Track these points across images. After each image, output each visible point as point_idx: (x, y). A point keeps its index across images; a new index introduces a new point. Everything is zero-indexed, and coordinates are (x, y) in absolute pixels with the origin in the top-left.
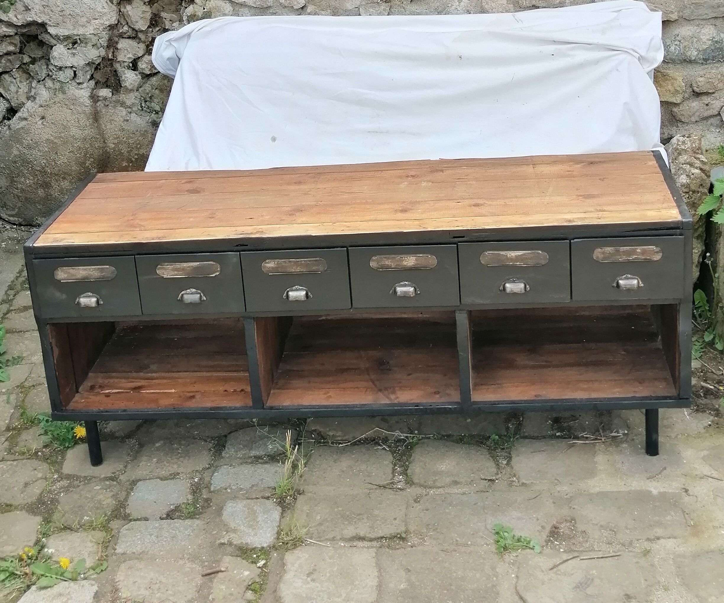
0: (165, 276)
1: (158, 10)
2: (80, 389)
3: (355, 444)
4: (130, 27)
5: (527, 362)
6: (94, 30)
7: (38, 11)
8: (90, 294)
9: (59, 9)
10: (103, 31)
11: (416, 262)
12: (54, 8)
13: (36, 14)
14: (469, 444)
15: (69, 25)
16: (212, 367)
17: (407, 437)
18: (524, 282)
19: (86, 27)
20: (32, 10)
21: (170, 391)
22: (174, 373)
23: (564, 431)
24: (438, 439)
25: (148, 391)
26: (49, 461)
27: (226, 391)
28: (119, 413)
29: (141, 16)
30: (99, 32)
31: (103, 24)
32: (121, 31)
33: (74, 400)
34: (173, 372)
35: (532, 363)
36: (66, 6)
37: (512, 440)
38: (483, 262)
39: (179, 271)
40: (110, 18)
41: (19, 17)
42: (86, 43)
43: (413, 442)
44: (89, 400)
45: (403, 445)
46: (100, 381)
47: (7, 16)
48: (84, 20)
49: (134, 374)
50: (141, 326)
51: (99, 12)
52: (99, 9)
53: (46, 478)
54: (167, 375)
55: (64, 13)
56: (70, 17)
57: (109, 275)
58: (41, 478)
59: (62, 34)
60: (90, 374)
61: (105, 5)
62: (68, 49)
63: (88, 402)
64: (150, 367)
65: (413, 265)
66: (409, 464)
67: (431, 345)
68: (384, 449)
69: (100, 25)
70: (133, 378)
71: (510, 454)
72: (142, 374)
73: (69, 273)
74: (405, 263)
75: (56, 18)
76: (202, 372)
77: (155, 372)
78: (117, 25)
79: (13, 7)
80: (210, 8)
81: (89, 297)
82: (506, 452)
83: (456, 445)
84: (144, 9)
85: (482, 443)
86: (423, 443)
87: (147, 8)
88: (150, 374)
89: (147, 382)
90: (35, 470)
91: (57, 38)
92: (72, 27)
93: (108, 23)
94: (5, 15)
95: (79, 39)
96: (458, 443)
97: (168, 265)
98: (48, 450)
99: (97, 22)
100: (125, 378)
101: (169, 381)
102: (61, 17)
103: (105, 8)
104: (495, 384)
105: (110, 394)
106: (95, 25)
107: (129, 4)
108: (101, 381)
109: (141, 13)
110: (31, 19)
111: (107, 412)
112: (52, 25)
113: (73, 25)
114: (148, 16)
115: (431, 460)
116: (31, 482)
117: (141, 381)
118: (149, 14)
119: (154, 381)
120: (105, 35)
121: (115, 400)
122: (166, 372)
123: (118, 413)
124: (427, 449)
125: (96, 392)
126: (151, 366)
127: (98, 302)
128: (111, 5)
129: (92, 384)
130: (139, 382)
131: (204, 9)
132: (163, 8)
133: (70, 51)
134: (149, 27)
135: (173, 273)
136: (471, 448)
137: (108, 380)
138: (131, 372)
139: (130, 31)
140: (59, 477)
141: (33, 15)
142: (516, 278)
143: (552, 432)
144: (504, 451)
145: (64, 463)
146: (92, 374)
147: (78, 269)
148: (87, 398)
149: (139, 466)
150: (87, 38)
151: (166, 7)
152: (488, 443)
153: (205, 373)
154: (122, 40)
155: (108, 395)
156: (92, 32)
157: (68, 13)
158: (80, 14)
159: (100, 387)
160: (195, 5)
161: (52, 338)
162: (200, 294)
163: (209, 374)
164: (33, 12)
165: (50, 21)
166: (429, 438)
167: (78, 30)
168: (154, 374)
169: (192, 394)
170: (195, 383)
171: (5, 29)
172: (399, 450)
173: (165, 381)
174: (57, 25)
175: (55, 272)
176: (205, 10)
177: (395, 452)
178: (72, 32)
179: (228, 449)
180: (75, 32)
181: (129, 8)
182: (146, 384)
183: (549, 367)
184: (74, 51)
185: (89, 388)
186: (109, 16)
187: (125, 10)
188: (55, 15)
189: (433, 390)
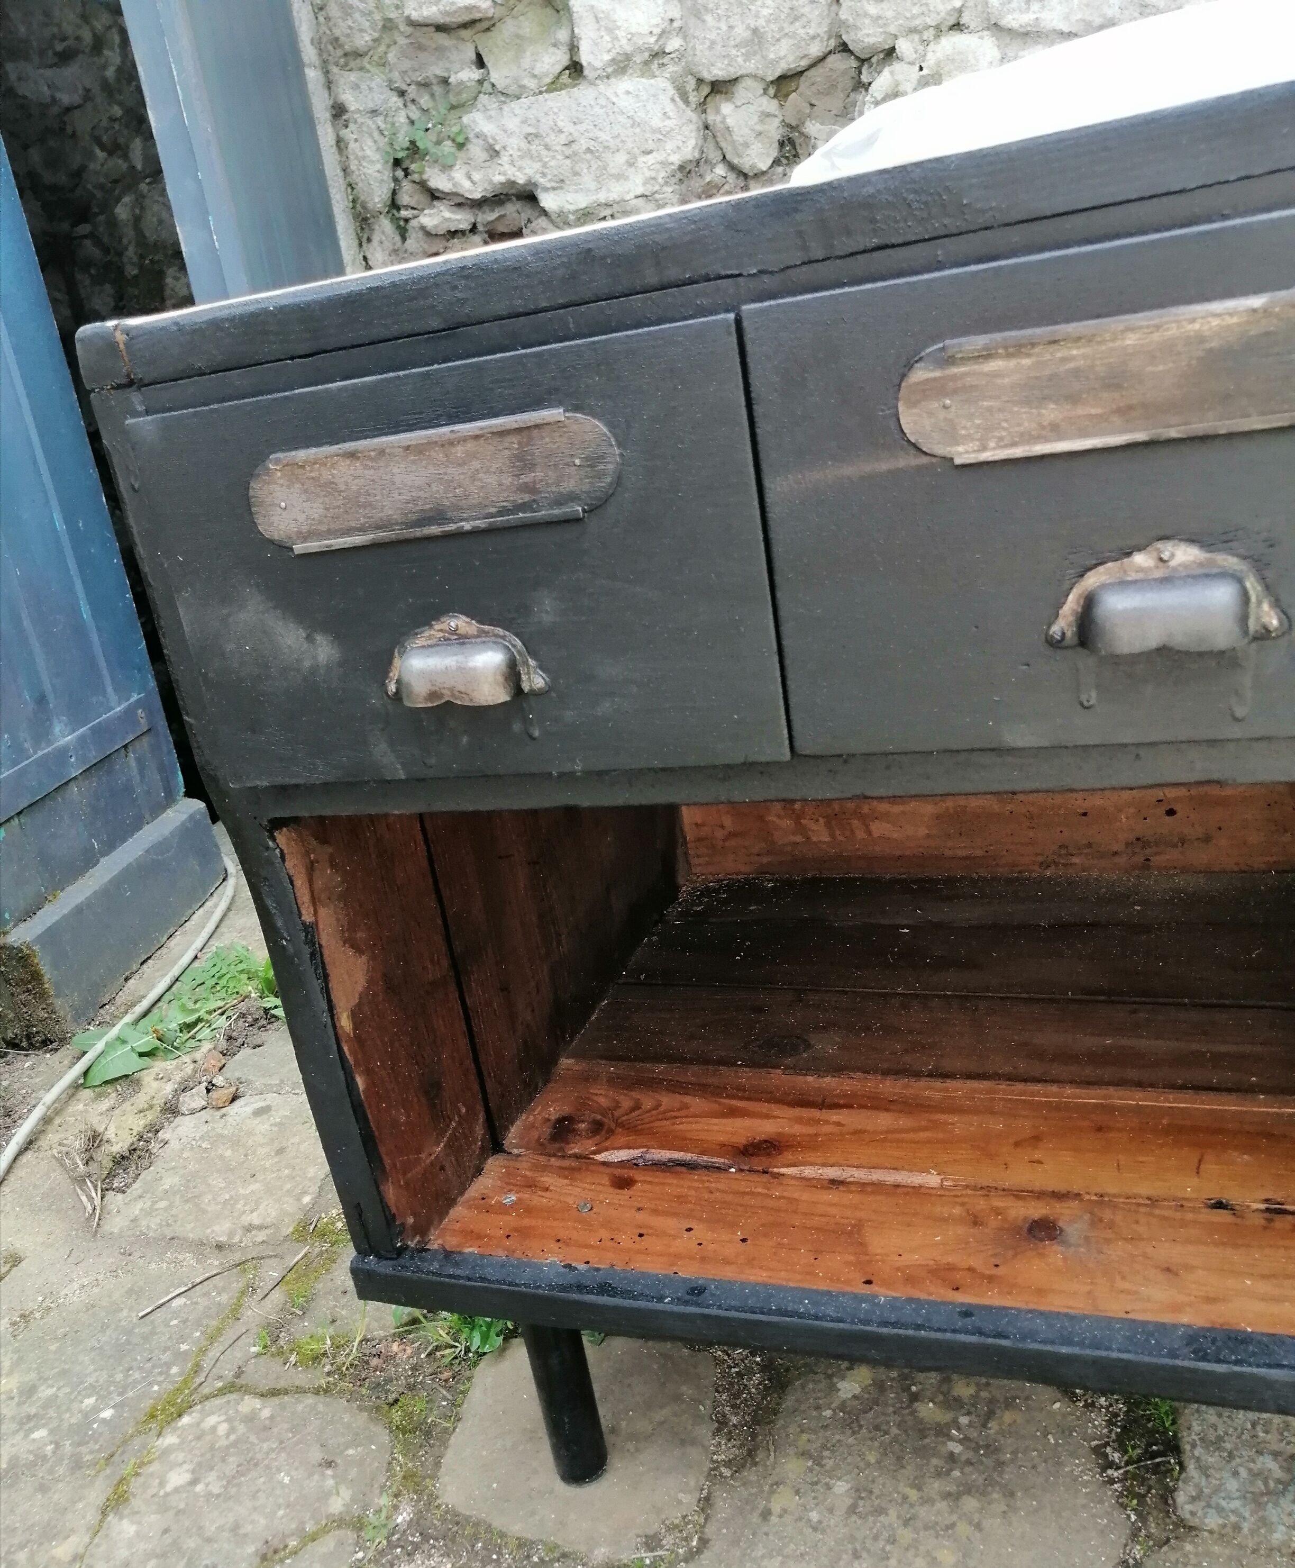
0: (964, 454)
1: (799, 115)
2: (513, 1136)
4: (732, 167)
6: (645, 184)
7: (516, 154)
8: (460, 622)
9: (563, 139)
10: (666, 183)
12: (551, 138)
13: (512, 163)
15: (588, 180)
16: (1096, 1058)
19: (626, 179)
20: (502, 153)
21: (916, 1179)
22: (923, 1082)
25: (808, 1172)
26: (396, 1415)
27: (1220, 1205)
28: (667, 1305)
29: (759, 128)
30: (657, 188)
31: (664, 164)
32: (708, 179)
33: (473, 1191)
34: (918, 1075)
36: (578, 127)
39: (1073, 399)
40: (681, 144)
41: (476, 176)
44: (537, 1199)
46: (602, 1096)
47: (451, 179)
48: (621, 158)
49: (745, 1076)
50: (769, 881)
51: (654, 131)
52: (656, 122)
53: (359, 1525)
54: (889, 1087)
55: (575, 147)
56: (588, 156)
57: (569, 485)
58: (340, 1522)
59: (572, 208)
60: (566, 1062)
63: (529, 1211)
64: (808, 1046)
69: (658, 166)
70: (742, 1093)
72: (777, 1078)
73: (330, 487)
75: (558, 164)
76: (1053, 1081)
77: (837, 1070)
78: (698, 163)
79: (461, 154)
80: (938, 63)
81: (461, 640)
84: (764, 108)
87: (772, 106)
88: (810, 1079)
89: (799, 1120)
90: (330, 1464)
91: (561, 219)
92: (593, 185)
93: (676, 159)
94: (444, 177)
97: (987, 355)
98: (409, 1351)
99: (650, 159)
100: (703, 1089)
101: (903, 1122)
102: (568, 162)
103: (669, 118)
105: (632, 1173)
106: (645, 170)
107: (728, 100)
108: (603, 1101)
109: (756, 118)
110: (502, 179)
111: (604, 1289)
112: (549, 185)
113: (597, 179)
114: (775, 131)
116: (293, 1543)
117: (776, 1110)
118: (776, 122)
119: (835, 1116)
120: (671, 196)
121: (655, 1212)
122: (886, 1073)
123: (660, 1306)
125: (577, 1157)
126: (813, 1039)
127: (512, 674)
128: (684, 107)
129: (566, 1110)
130: (767, 1116)
131: (921, 69)
132: (809, 107)
134: (777, 162)
135: (1026, 418)
137: (634, 1094)
138: (729, 1063)
139: (732, 177)
140: (416, 1523)
141: (507, 167)
145: (453, 1439)
146: (572, 1061)
147: (382, 452)
148: (531, 1185)
149: (766, 1514)
150: (628, 208)
151: (819, 104)
153: (1069, 1090)
155: (625, 1173)
156: (640, 190)
157: (584, 148)
158: (612, 143)
159: (597, 1128)
160: (897, 66)
161: (314, 900)
162: (1240, 581)
163: (1092, 1097)
164: (504, 159)
165: (544, 176)
167: (609, 191)
168: (829, 1081)
169: (1036, 1210)
170: (1036, 1139)
171: (447, 214)
173: (884, 1120)
174: (560, 184)
175: (257, 489)
176: (925, 72)
178: (594, 198)
179: (1204, 1470)
180: (601, 197)
181: (726, 108)
182: (798, 1129)
185: (547, 1130)
186: (679, 137)
187: (718, 119)
188: (553, 157)
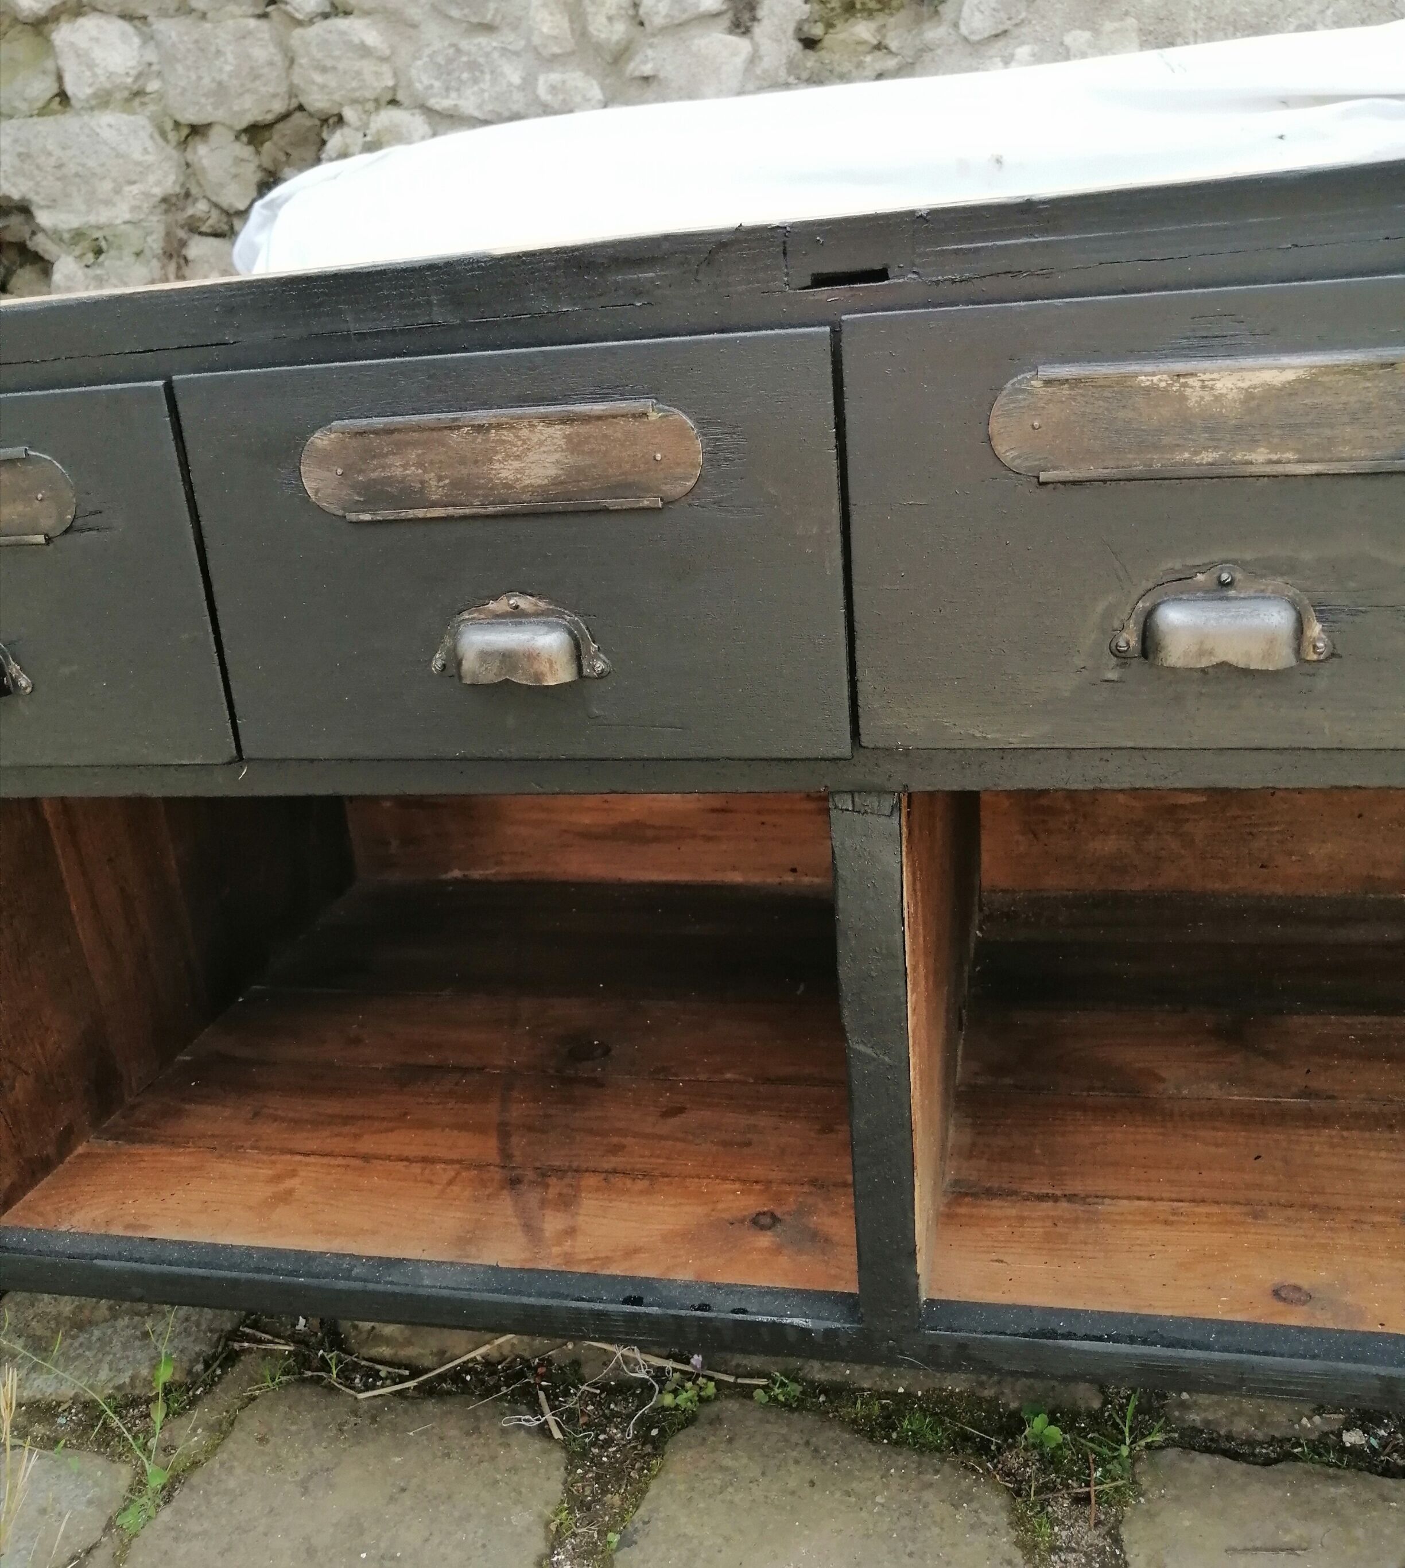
1: (275, 161)
3: (429, 1391)
4: (211, 202)
5: (1213, 1090)
6: (131, 211)
7: (10, 170)
9: (52, 161)
10: (152, 213)
11: (571, 460)
12: (42, 160)
13: (7, 178)
14: (921, 1452)
15: (78, 203)
17: (660, 1374)
18: (1292, 592)
19: (114, 205)
23: (1380, 1424)
24: (784, 1405)
29: (234, 171)
30: (142, 216)
31: (147, 194)
32: (191, 215)
35: (1237, 1097)
36: (67, 152)
37: (1125, 1451)
38: (1007, 450)
40: (161, 178)
42: (120, 248)
43: (677, 1407)
45: (630, 1417)
48: (107, 186)
51: (136, 164)
52: (137, 155)
55: (64, 170)
56: (77, 180)
59: (66, 227)
61: (149, 144)
62: (87, 266)
65: (556, 482)
66: (621, 1544)
67: (802, 987)
68: (544, 1431)
69: (142, 197)
71: (1117, 1541)
74: (505, 470)
75: (50, 184)
78: (180, 196)
80: (379, 132)
82: (1098, 1523)
83: (863, 1448)
84: (237, 153)
85: (983, 1448)
86: (716, 1421)
87: (246, 151)
91: (56, 236)
92: (83, 208)
93: (158, 191)
95: (105, 238)
96: (871, 1437)
99: (135, 189)
102: (59, 183)
103: (149, 153)
104: (1055, 1199)
106: (131, 198)
109: (230, 162)
112: (42, 203)
113: (87, 202)
114: (250, 174)
115: (727, 1539)
118: (252, 167)
120: (157, 225)
124: (727, 1461)
128: (164, 143)
131: (365, 135)
132: (287, 154)
133: (90, 271)
136: (928, 1477)
139: (215, 214)
142: (1242, 564)
143: (1317, 1419)
144: (1091, 1511)
150: (119, 233)
151: (295, 154)
152: (1013, 1460)
154: (197, 238)
156: (127, 216)
157: (73, 172)
158: (99, 171)
160: (346, 130)
165: (37, 194)
166: (747, 1393)
167: (99, 215)
172: (609, 1442)
174: (53, 203)
176: (368, 138)
177: (584, 1454)
178: (87, 220)
180: (92, 219)
181: (202, 149)
183: (1326, 1120)
184: (99, 272)
186: (159, 172)
187: (197, 160)
188: (45, 178)
189: (750, 1203)
